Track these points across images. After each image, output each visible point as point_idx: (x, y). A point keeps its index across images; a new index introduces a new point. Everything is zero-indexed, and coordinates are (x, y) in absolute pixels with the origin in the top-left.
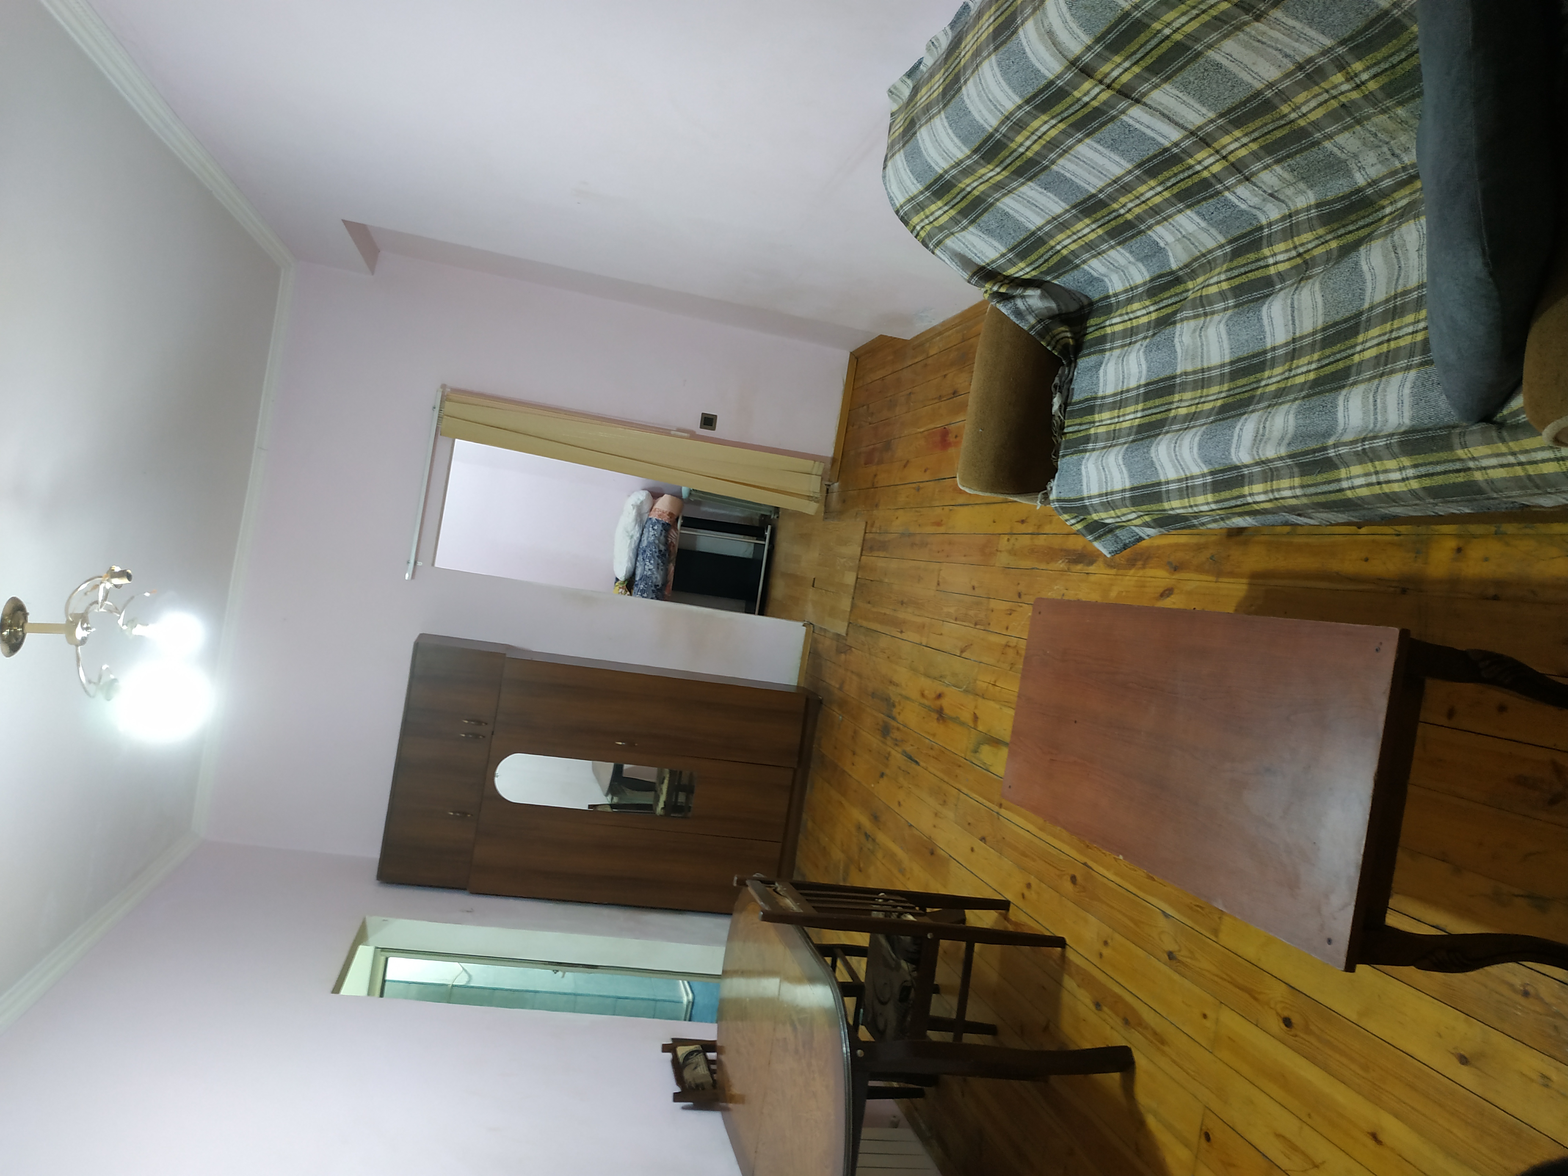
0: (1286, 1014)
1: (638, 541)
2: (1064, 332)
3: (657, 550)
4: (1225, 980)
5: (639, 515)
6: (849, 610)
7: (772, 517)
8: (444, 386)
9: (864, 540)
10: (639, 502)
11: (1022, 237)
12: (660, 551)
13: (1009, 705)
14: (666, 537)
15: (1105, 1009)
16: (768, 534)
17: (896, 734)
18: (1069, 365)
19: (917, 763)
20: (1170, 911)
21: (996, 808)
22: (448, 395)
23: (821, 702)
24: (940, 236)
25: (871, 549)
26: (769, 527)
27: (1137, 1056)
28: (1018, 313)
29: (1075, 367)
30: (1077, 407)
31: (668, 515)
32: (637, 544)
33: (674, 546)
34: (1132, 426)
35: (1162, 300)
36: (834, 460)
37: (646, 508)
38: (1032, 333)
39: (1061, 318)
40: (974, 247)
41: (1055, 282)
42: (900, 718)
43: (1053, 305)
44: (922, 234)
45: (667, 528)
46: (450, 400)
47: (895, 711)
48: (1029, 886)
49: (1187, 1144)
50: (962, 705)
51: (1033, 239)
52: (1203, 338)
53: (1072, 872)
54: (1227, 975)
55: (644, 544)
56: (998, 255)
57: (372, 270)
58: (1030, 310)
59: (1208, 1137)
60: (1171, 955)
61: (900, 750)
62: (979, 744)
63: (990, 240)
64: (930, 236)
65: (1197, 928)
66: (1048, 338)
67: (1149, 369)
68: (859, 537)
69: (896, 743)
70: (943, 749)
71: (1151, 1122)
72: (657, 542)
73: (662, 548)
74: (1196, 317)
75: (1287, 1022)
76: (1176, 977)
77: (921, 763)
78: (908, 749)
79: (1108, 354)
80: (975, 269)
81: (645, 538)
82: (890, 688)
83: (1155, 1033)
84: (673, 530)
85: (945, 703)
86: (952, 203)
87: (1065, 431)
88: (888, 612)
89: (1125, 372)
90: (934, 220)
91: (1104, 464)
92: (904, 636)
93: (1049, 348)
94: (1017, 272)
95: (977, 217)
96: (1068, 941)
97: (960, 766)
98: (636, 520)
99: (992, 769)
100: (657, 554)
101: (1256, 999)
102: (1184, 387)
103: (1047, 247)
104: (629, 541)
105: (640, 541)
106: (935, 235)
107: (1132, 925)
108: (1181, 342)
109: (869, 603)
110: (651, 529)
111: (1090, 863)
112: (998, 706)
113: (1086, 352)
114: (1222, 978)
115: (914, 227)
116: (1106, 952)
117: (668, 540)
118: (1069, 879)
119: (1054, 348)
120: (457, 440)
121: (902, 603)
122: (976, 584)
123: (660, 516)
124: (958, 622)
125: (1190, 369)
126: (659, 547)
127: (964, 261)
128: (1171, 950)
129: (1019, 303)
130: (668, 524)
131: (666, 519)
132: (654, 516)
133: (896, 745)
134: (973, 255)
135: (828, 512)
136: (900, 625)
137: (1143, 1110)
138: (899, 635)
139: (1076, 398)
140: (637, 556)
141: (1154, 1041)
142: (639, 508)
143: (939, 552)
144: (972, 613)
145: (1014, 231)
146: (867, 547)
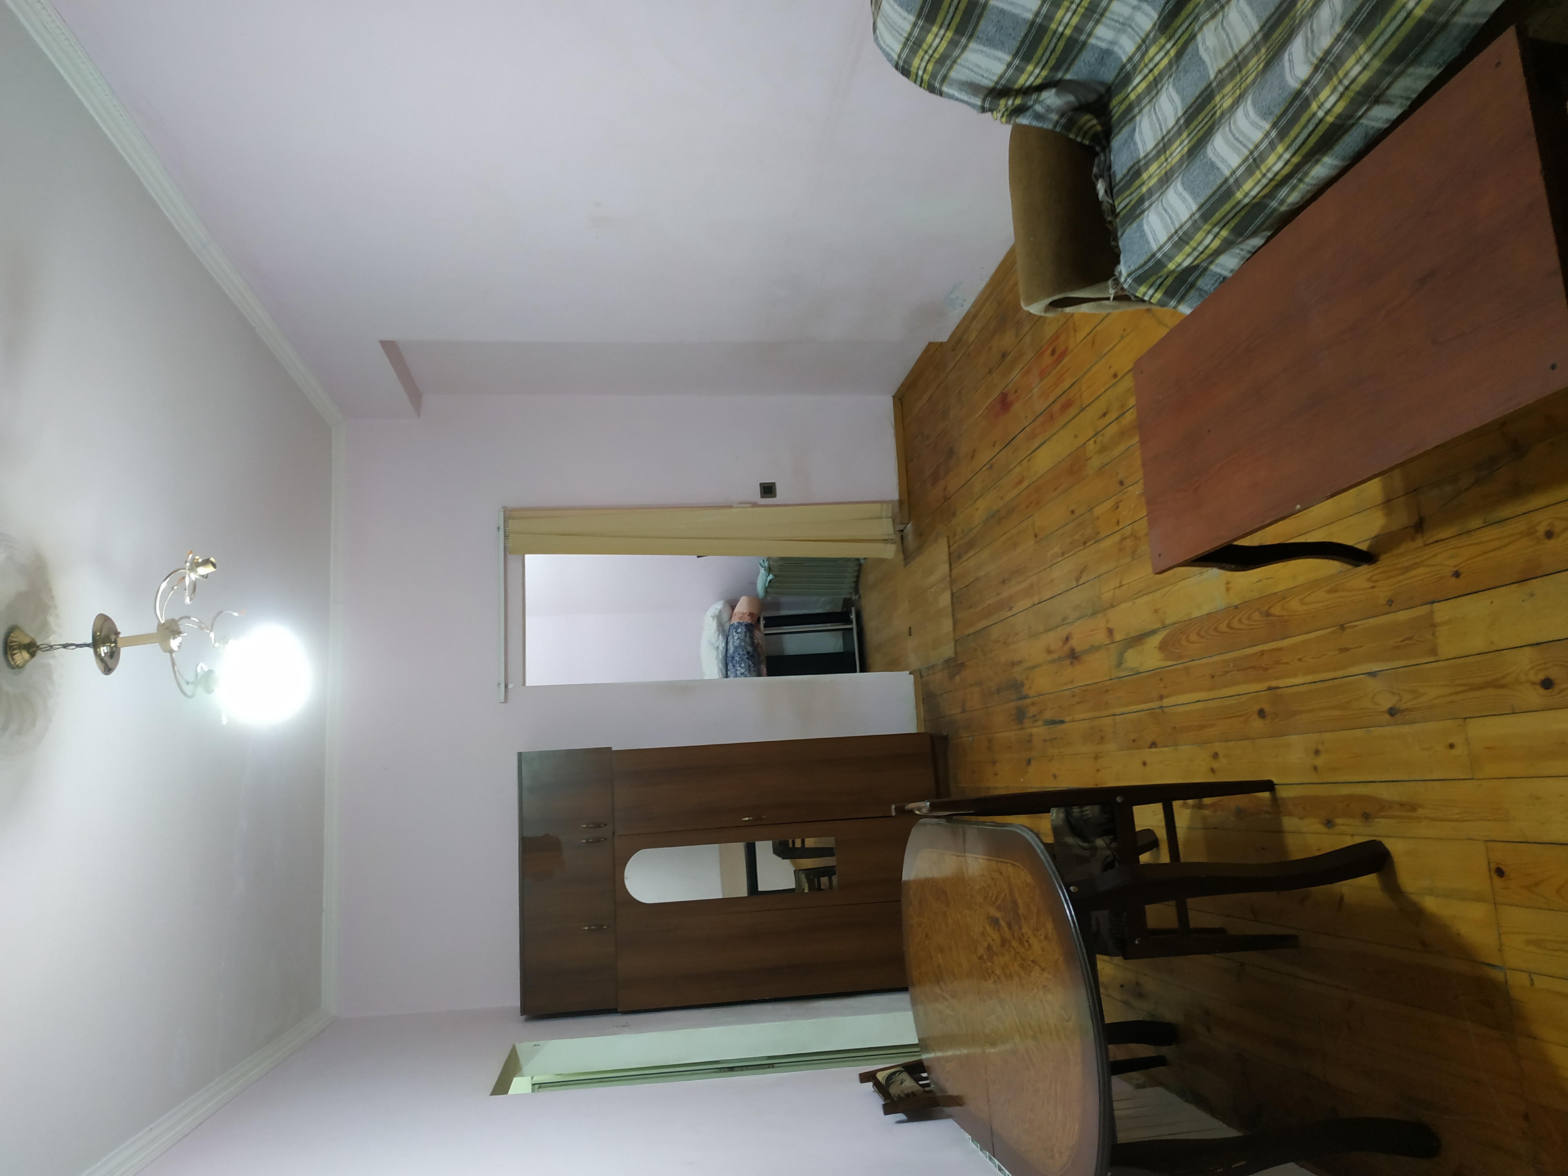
0: (1541, 676)
1: (724, 651)
2: (1090, 121)
3: (745, 652)
4: (1461, 692)
5: (720, 625)
6: (952, 629)
7: (854, 598)
8: (505, 509)
9: (950, 554)
10: (717, 612)
11: (1022, 34)
12: (748, 653)
13: (1141, 594)
14: (752, 638)
15: (1339, 821)
16: (853, 617)
17: (1033, 711)
18: (1104, 149)
19: (1062, 722)
20: (1374, 667)
21: (1156, 704)
22: (509, 515)
23: (946, 738)
24: (943, 71)
25: (959, 557)
26: (853, 609)
27: (1389, 844)
28: (1038, 116)
29: (1110, 151)
30: (1122, 183)
31: (749, 615)
32: (724, 654)
33: (761, 647)
34: (1183, 156)
35: (1176, 31)
36: (901, 502)
37: (725, 617)
38: (1058, 129)
39: (1081, 108)
40: (979, 67)
41: (1068, 77)
42: (1032, 693)
43: (1071, 98)
44: (926, 77)
45: (750, 628)
46: (513, 518)
47: (1025, 690)
48: (1216, 756)
49: (1477, 898)
50: (1092, 631)
51: (1034, 31)
52: (1227, 28)
53: (1257, 708)
54: (1460, 685)
55: (731, 650)
56: (1004, 67)
57: (419, 414)
58: (1049, 109)
59: (1500, 872)
60: (1392, 712)
61: (1040, 723)
62: (1121, 655)
63: (993, 52)
64: (933, 76)
65: (1413, 662)
66: (1075, 129)
67: (1183, 100)
68: (945, 556)
69: (1035, 719)
70: (1085, 688)
71: (1430, 904)
72: (743, 644)
73: (750, 649)
74: (1213, 17)
75: (1547, 684)
76: (1406, 729)
77: (1067, 719)
78: (1048, 715)
79: (1138, 118)
80: (986, 92)
81: (731, 646)
82: (1014, 670)
83: (1402, 805)
84: (757, 632)
85: (1074, 643)
86: (947, 22)
87: (1118, 211)
88: (991, 601)
89: (1160, 118)
90: (934, 52)
91: (1165, 206)
92: (1015, 610)
93: (1079, 139)
94: (1027, 80)
95: (974, 29)
96: (1275, 781)
97: (1108, 691)
98: (719, 630)
99: (1142, 669)
100: (746, 656)
101: (1503, 686)
102: (1222, 84)
103: (1050, 33)
104: (716, 653)
105: (727, 650)
106: (938, 73)
107: (1337, 713)
108: (1207, 49)
109: (970, 607)
110: (734, 634)
111: (1274, 684)
112: (1130, 604)
113: (1116, 131)
114: (1457, 693)
115: (917, 74)
116: (1319, 761)
117: (754, 642)
118: (1256, 716)
119: (1084, 137)
120: (527, 556)
121: (1004, 582)
122: (1072, 507)
123: (740, 618)
124: (1066, 556)
125: (1222, 64)
126: (746, 649)
127: (973, 88)
128: (1389, 706)
129: (1038, 108)
130: (750, 624)
131: (747, 620)
132: (735, 621)
133: (1036, 721)
134: (980, 78)
135: (907, 555)
136: (1006, 604)
137: (1416, 898)
138: (1010, 614)
139: (1119, 177)
140: (727, 665)
141: (1406, 814)
142: (719, 618)
143: (1027, 507)
144: (1077, 537)
145: (1014, 29)
146: (953, 559)
